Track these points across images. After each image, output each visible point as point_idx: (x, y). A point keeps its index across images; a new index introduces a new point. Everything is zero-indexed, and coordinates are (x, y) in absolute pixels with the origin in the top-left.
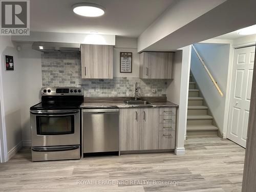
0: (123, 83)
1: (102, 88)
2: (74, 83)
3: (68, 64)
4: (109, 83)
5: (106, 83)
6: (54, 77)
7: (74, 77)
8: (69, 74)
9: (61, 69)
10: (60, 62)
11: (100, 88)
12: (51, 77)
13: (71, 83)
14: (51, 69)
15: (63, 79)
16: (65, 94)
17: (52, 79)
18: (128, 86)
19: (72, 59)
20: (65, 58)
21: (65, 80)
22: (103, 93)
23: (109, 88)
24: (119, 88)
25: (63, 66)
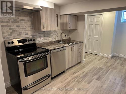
0: (54, 33)
1: (45, 37)
2: (28, 34)
3: (23, 20)
4: (48, 33)
5: (46, 33)
6: (13, 31)
7: (27, 30)
8: (23, 28)
9: (17, 24)
10: (16, 18)
11: (43, 37)
12: (10, 31)
13: (26, 34)
14: (9, 24)
15: (19, 33)
16: (25, 43)
17: (11, 33)
18: (56, 35)
19: (24, 16)
20: (20, 16)
21: (21, 33)
22: (45, 40)
23: (48, 36)
24: (52, 36)
25: (19, 22)
